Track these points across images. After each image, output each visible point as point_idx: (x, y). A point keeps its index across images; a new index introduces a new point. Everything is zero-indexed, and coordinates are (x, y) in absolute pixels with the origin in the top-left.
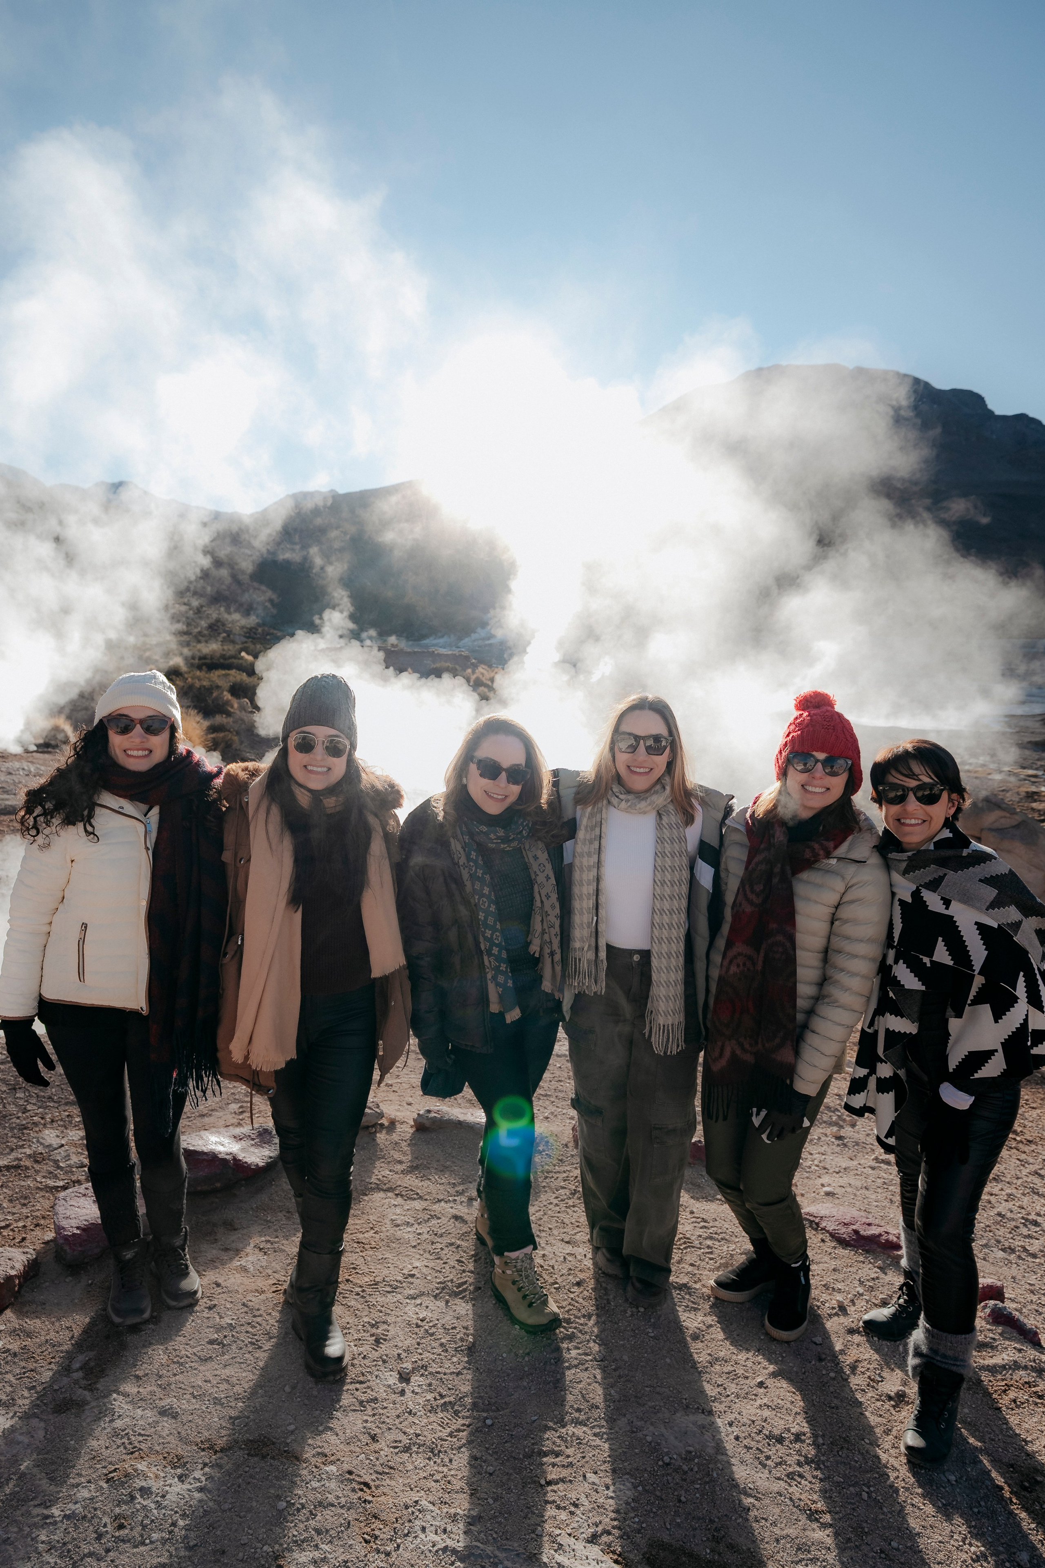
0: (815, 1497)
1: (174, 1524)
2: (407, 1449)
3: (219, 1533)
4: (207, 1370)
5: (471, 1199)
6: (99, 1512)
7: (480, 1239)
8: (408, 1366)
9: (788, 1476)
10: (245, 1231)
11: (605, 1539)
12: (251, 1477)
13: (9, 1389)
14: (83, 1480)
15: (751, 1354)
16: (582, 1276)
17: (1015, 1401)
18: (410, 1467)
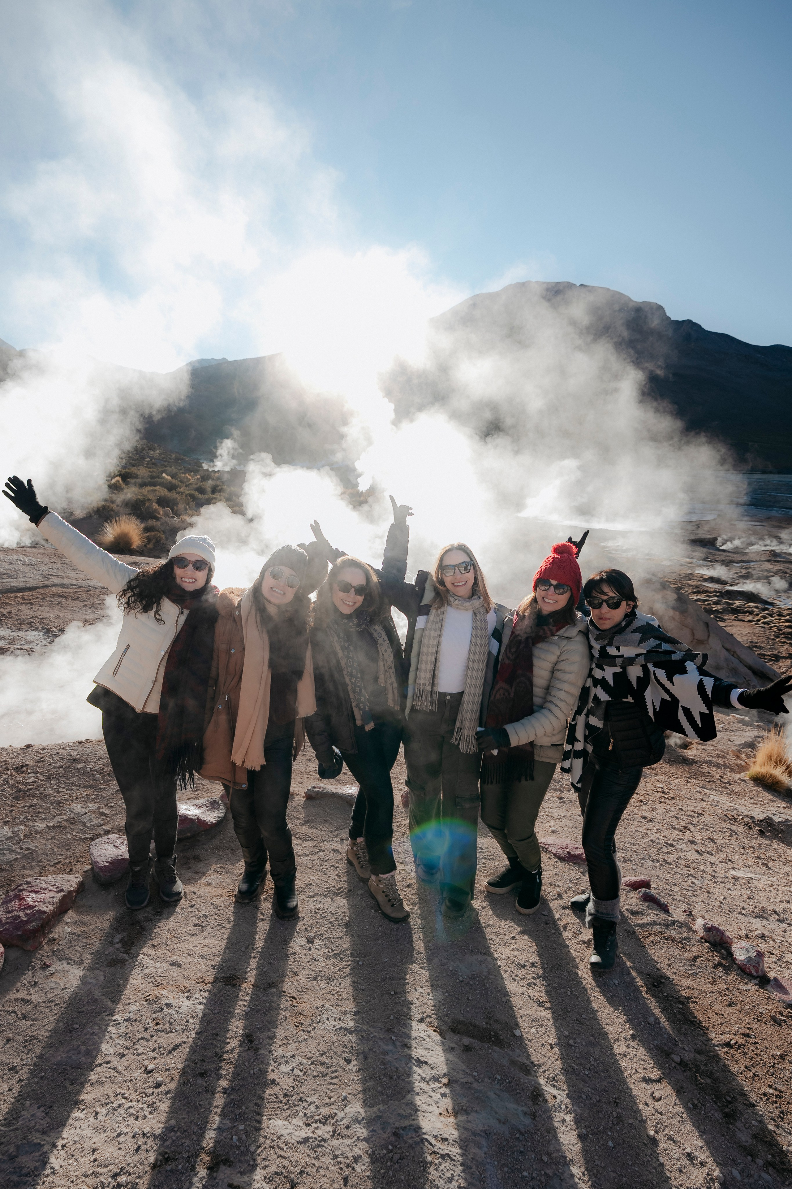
0: (542, 995)
1: (187, 1021)
2: (315, 979)
3: (213, 1025)
4: (194, 940)
5: (342, 840)
6: (143, 1017)
8: (312, 934)
9: (528, 984)
10: (207, 862)
11: (428, 1020)
12: (228, 996)
14: (131, 1001)
15: (508, 922)
16: (410, 882)
17: (653, 942)
18: (318, 988)
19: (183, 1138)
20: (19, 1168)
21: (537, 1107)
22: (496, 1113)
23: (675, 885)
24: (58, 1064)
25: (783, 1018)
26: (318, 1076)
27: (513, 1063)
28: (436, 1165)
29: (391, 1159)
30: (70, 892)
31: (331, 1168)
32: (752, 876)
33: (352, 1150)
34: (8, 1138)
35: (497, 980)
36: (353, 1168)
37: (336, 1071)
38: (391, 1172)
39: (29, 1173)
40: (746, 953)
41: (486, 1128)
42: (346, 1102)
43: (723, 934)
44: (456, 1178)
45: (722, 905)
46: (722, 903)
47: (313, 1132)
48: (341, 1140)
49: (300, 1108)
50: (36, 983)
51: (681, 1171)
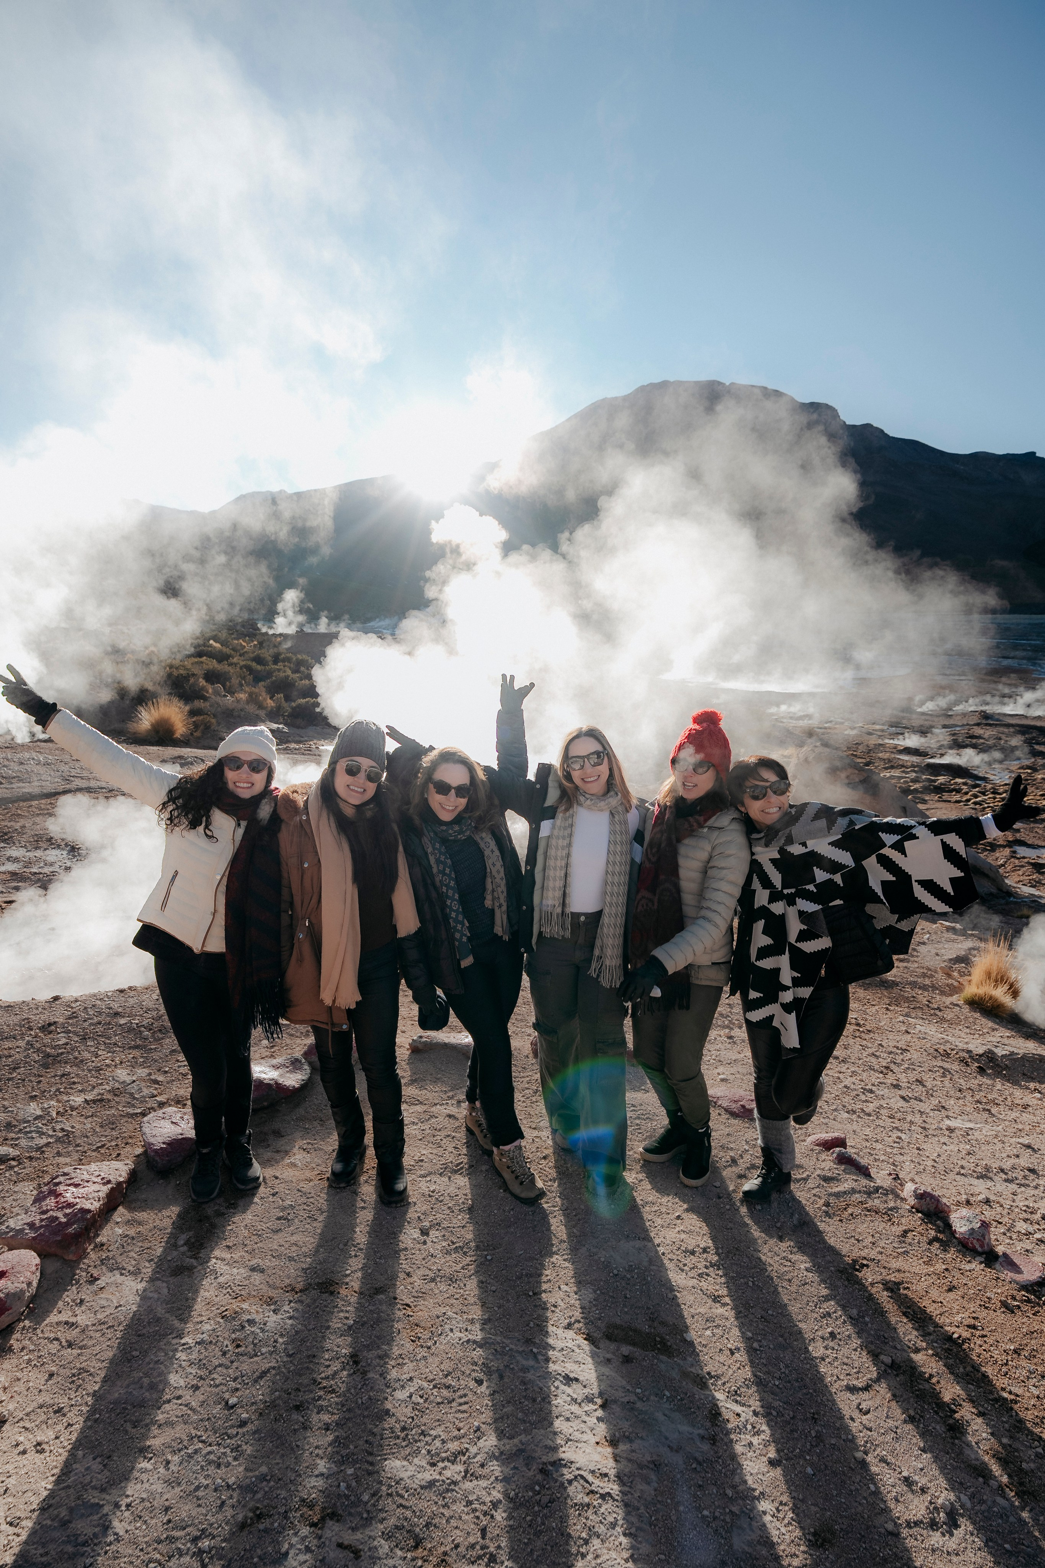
0: (717, 1287)
1: (276, 1341)
2: (433, 1280)
3: (308, 1344)
4: (279, 1238)
5: (459, 1102)
6: (220, 1338)
7: (469, 1131)
8: (427, 1224)
9: (699, 1275)
10: (290, 1137)
11: (577, 1325)
12: (325, 1306)
13: (134, 1263)
14: (204, 1318)
15: (671, 1197)
16: (546, 1152)
17: (852, 1215)
18: (437, 1291)
19: (277, 1488)
20: (74, 1535)
21: (717, 1429)
22: (667, 1439)
23: (877, 1141)
24: (116, 1402)
25: (1016, 1303)
26: (442, 1403)
27: (685, 1375)
28: (594, 1507)
29: (539, 1503)
30: (119, 1184)
31: (464, 1517)
32: (971, 1125)
33: (489, 1494)
34: (57, 1498)
35: (660, 1271)
36: (492, 1517)
37: (465, 1395)
38: (539, 1519)
39: (87, 1542)
40: (968, 1224)
41: (655, 1458)
42: (479, 1433)
43: (938, 1200)
44: (620, 1522)
45: (935, 1165)
46: (935, 1161)
47: (440, 1474)
48: (475, 1482)
49: (423, 1444)
50: (82, 1301)
51: (897, 1500)
